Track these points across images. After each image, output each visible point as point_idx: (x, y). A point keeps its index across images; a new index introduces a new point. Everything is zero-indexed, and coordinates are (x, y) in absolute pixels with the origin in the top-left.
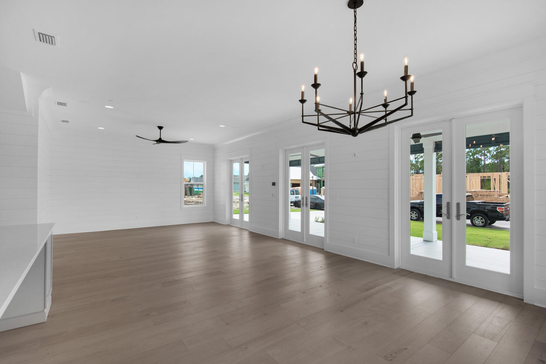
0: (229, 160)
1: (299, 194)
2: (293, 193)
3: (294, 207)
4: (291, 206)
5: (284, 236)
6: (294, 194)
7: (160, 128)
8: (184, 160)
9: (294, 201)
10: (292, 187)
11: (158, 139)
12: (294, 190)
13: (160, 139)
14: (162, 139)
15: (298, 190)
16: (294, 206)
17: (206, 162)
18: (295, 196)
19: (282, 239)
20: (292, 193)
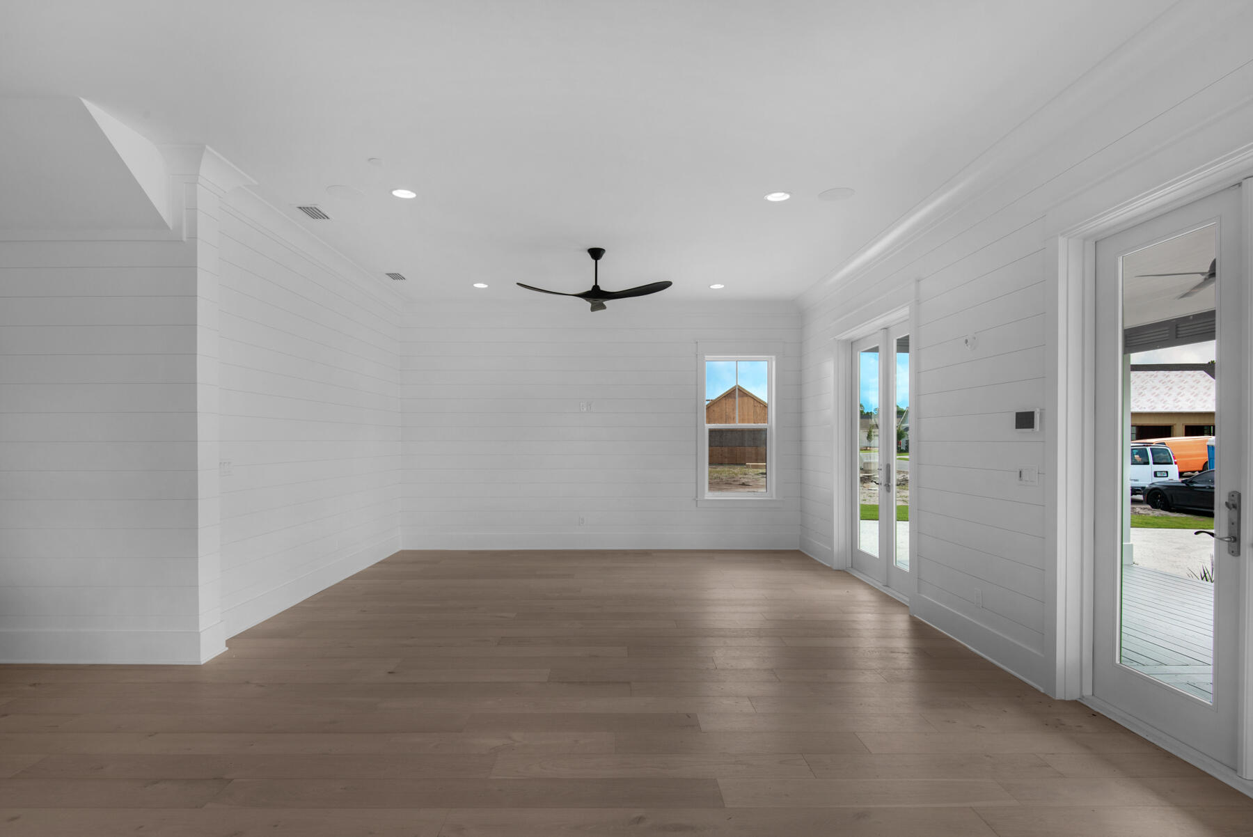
0: (846, 341)
1: (1171, 463)
2: (1140, 458)
3: (1149, 507)
4: (1134, 502)
5: (1088, 692)
6: (1147, 463)
7: (596, 253)
8: (707, 357)
9: (1147, 486)
10: (1138, 438)
11: (590, 289)
12: (1148, 449)
13: (596, 287)
14: (602, 289)
15: (1162, 447)
16: (1148, 503)
17: (774, 357)
18: (1152, 468)
19: (1077, 705)
20: (1136, 456)
